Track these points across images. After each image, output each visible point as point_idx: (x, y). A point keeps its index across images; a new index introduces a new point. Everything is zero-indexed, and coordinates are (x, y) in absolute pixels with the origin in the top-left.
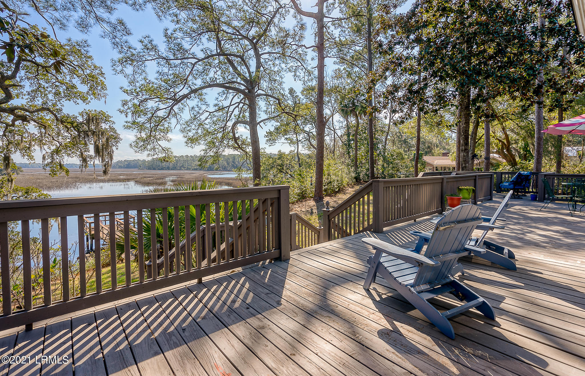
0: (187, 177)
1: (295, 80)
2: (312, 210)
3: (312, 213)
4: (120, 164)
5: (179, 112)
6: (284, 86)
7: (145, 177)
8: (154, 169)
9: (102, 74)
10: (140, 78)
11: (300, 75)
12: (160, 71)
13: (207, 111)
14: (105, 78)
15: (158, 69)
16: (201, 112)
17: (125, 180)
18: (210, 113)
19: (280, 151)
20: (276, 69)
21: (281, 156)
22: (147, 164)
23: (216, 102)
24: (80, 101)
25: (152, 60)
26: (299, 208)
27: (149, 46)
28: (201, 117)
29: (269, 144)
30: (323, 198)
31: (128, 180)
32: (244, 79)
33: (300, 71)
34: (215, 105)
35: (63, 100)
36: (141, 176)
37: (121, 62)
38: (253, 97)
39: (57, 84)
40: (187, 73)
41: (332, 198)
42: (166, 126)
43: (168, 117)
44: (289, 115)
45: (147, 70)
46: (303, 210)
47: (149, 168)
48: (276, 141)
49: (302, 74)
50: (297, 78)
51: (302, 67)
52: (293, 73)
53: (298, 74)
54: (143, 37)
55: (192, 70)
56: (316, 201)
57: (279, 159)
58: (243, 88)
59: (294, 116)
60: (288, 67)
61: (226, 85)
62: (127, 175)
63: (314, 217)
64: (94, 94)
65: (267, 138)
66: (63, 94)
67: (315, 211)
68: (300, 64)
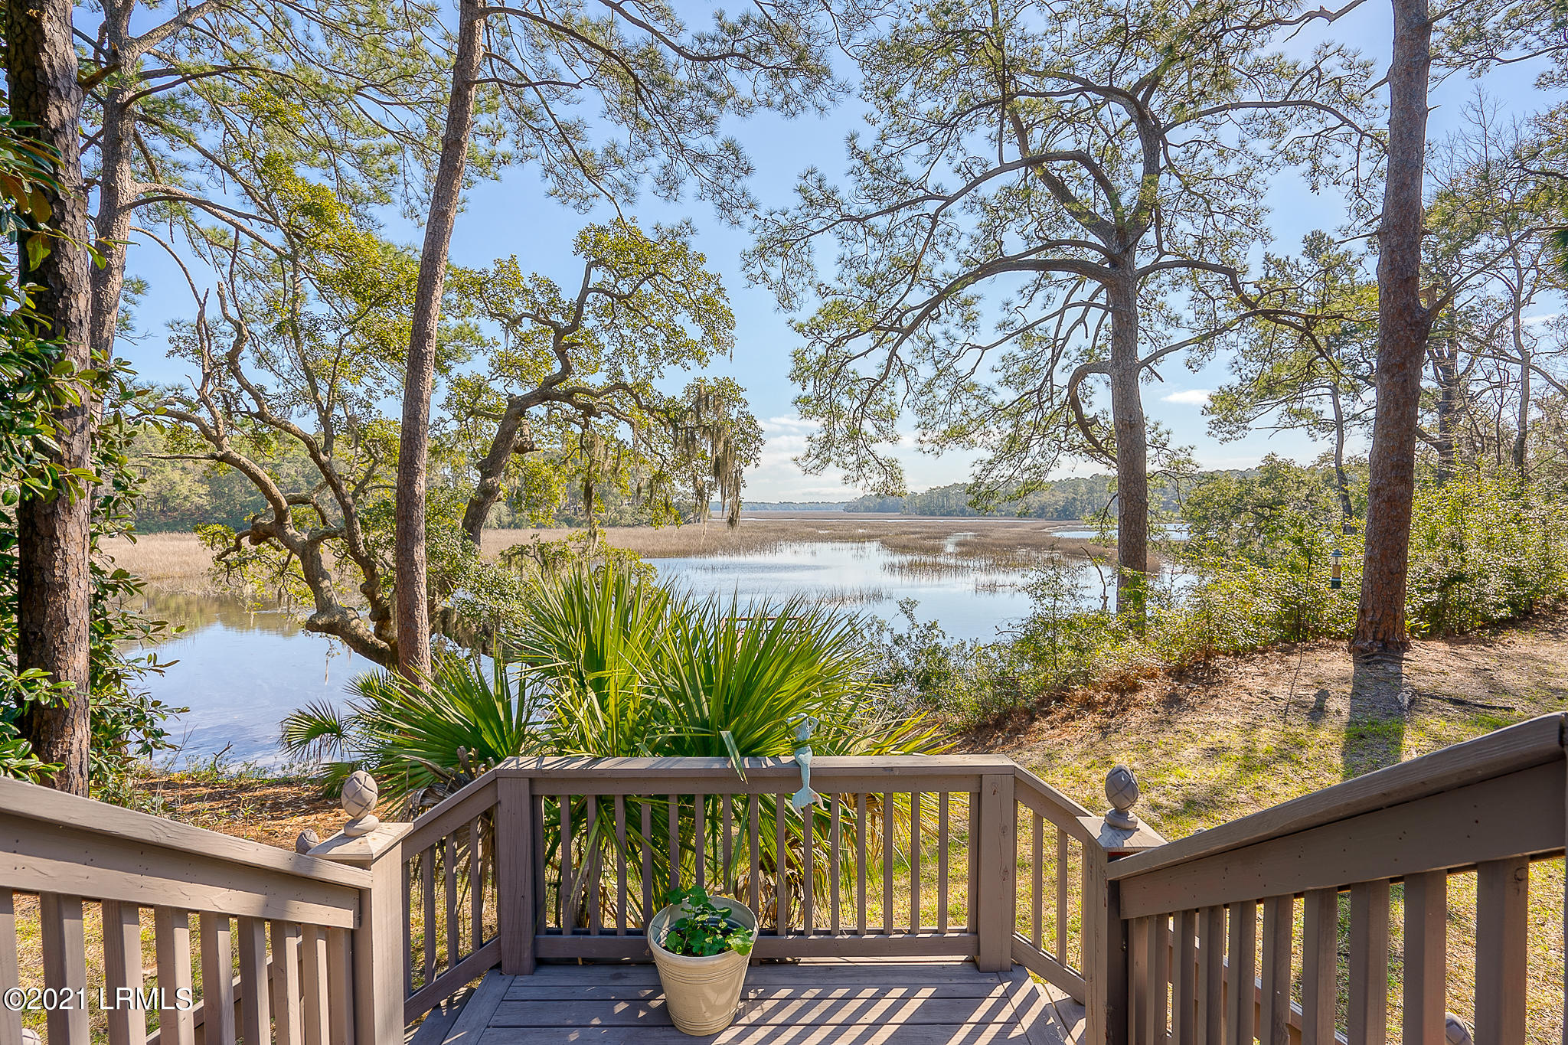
0: (998, 534)
1: (1314, 189)
2: (1323, 696)
3: (1317, 712)
4: (866, 503)
5: (917, 361)
6: (1265, 225)
7: (905, 533)
8: (932, 514)
9: (720, 290)
10: (800, 285)
11: (1337, 162)
12: (848, 256)
13: (974, 347)
14: (727, 300)
15: (840, 251)
16: (954, 351)
17: (864, 537)
18: (984, 349)
19: (1271, 458)
20: (1232, 169)
21: (1274, 472)
22: (917, 501)
23: (1004, 315)
24: (691, 363)
25: (823, 231)
26: (1259, 680)
27: (817, 194)
28: (958, 365)
29: (1220, 436)
30: (1404, 646)
31: (870, 538)
32: (1096, 225)
33: (1337, 146)
34: (1002, 326)
35: (665, 363)
36: (898, 530)
37: (761, 253)
38: (1125, 278)
39: (650, 330)
40: (919, 247)
41: (1464, 650)
42: (886, 403)
43: (885, 377)
44: (1278, 322)
45: (816, 260)
46: (1281, 690)
47: (923, 513)
48: (1249, 425)
49: (1347, 156)
50: (1322, 179)
51: (1346, 129)
52: (1307, 166)
53: (1327, 160)
54: (800, 177)
55: (931, 234)
56: (1363, 657)
57: (1263, 484)
58: (1093, 256)
59: (1301, 323)
60: (1281, 147)
61: (1033, 257)
62: (872, 526)
63: (1324, 735)
64: (717, 342)
65: (1214, 417)
66: (663, 352)
67: (1339, 704)
68: (1333, 121)
